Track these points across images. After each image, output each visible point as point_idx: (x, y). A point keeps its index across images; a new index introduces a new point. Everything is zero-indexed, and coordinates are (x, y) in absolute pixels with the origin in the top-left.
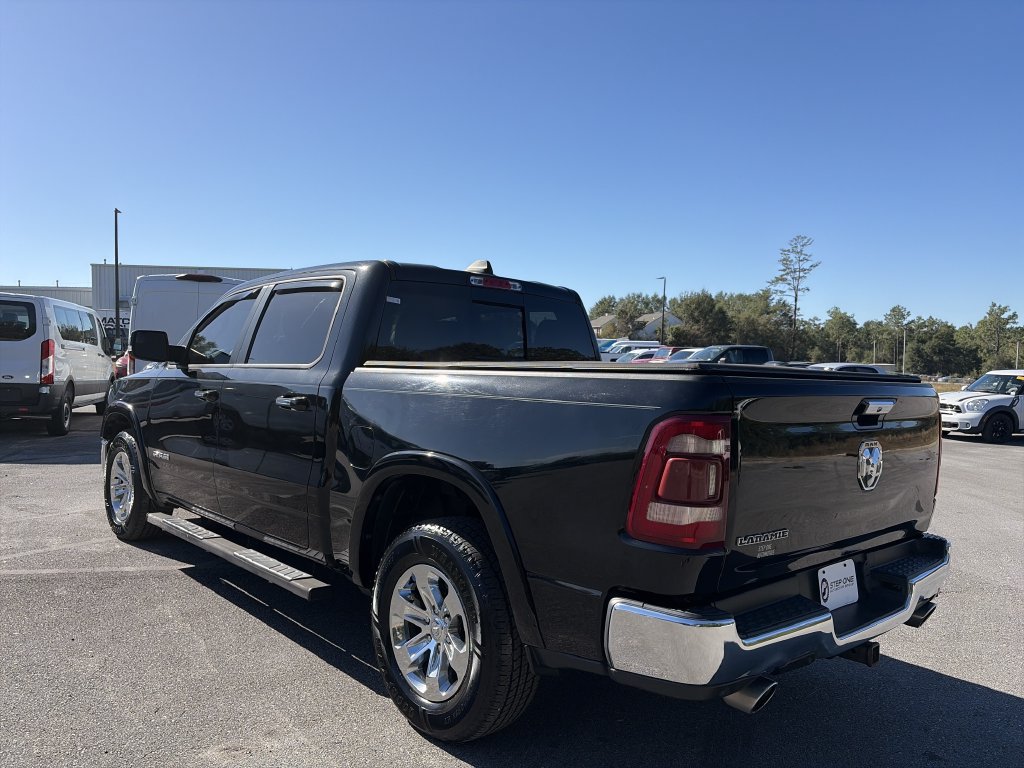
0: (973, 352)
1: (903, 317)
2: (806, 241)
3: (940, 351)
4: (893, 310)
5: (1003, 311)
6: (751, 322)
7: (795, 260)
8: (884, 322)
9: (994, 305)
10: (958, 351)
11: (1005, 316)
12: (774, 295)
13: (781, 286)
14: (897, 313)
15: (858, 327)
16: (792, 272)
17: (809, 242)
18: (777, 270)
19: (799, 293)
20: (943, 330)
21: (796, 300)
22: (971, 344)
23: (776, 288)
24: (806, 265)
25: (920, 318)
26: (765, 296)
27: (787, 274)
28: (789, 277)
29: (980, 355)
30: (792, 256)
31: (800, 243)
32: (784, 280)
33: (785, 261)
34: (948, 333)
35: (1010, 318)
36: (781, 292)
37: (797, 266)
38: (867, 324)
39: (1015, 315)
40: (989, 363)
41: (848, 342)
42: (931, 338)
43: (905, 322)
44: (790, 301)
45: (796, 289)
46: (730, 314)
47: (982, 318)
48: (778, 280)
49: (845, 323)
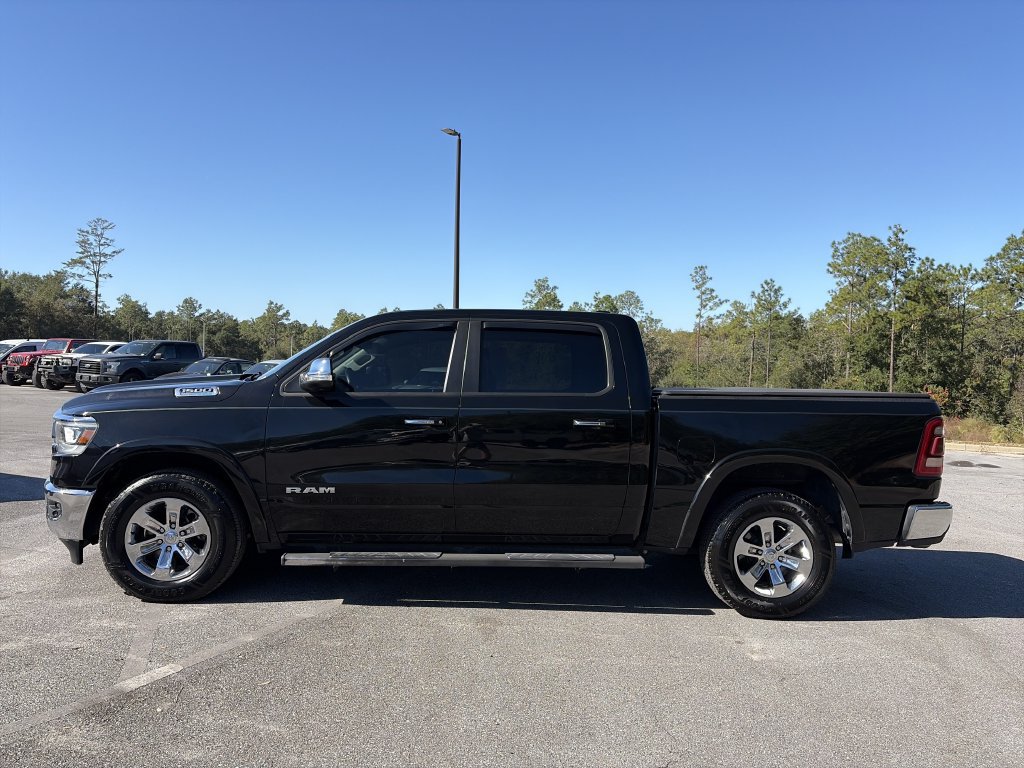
0: (255, 344)
1: (195, 310)
2: (106, 224)
3: (228, 342)
4: (186, 301)
5: (279, 308)
6: (47, 308)
7: (94, 243)
8: (176, 313)
9: (272, 303)
10: (243, 344)
11: (280, 313)
12: (70, 280)
13: (78, 270)
14: (190, 304)
15: (150, 316)
16: (92, 254)
17: (111, 226)
18: (74, 252)
19: (100, 279)
20: (231, 324)
21: (97, 286)
22: (254, 337)
23: (73, 271)
24: (108, 250)
25: (209, 311)
26: (60, 277)
27: (87, 257)
28: (88, 261)
29: (261, 347)
30: (92, 238)
31: (99, 227)
32: (83, 263)
33: (84, 243)
34: (234, 327)
35: (284, 315)
36: (80, 276)
37: (97, 251)
38: (160, 314)
39: (288, 313)
40: (268, 353)
41: (140, 331)
42: (220, 330)
43: (197, 314)
44: (90, 286)
45: (97, 274)
46: (18, 296)
47: (261, 314)
48: (74, 262)
49: (137, 312)
